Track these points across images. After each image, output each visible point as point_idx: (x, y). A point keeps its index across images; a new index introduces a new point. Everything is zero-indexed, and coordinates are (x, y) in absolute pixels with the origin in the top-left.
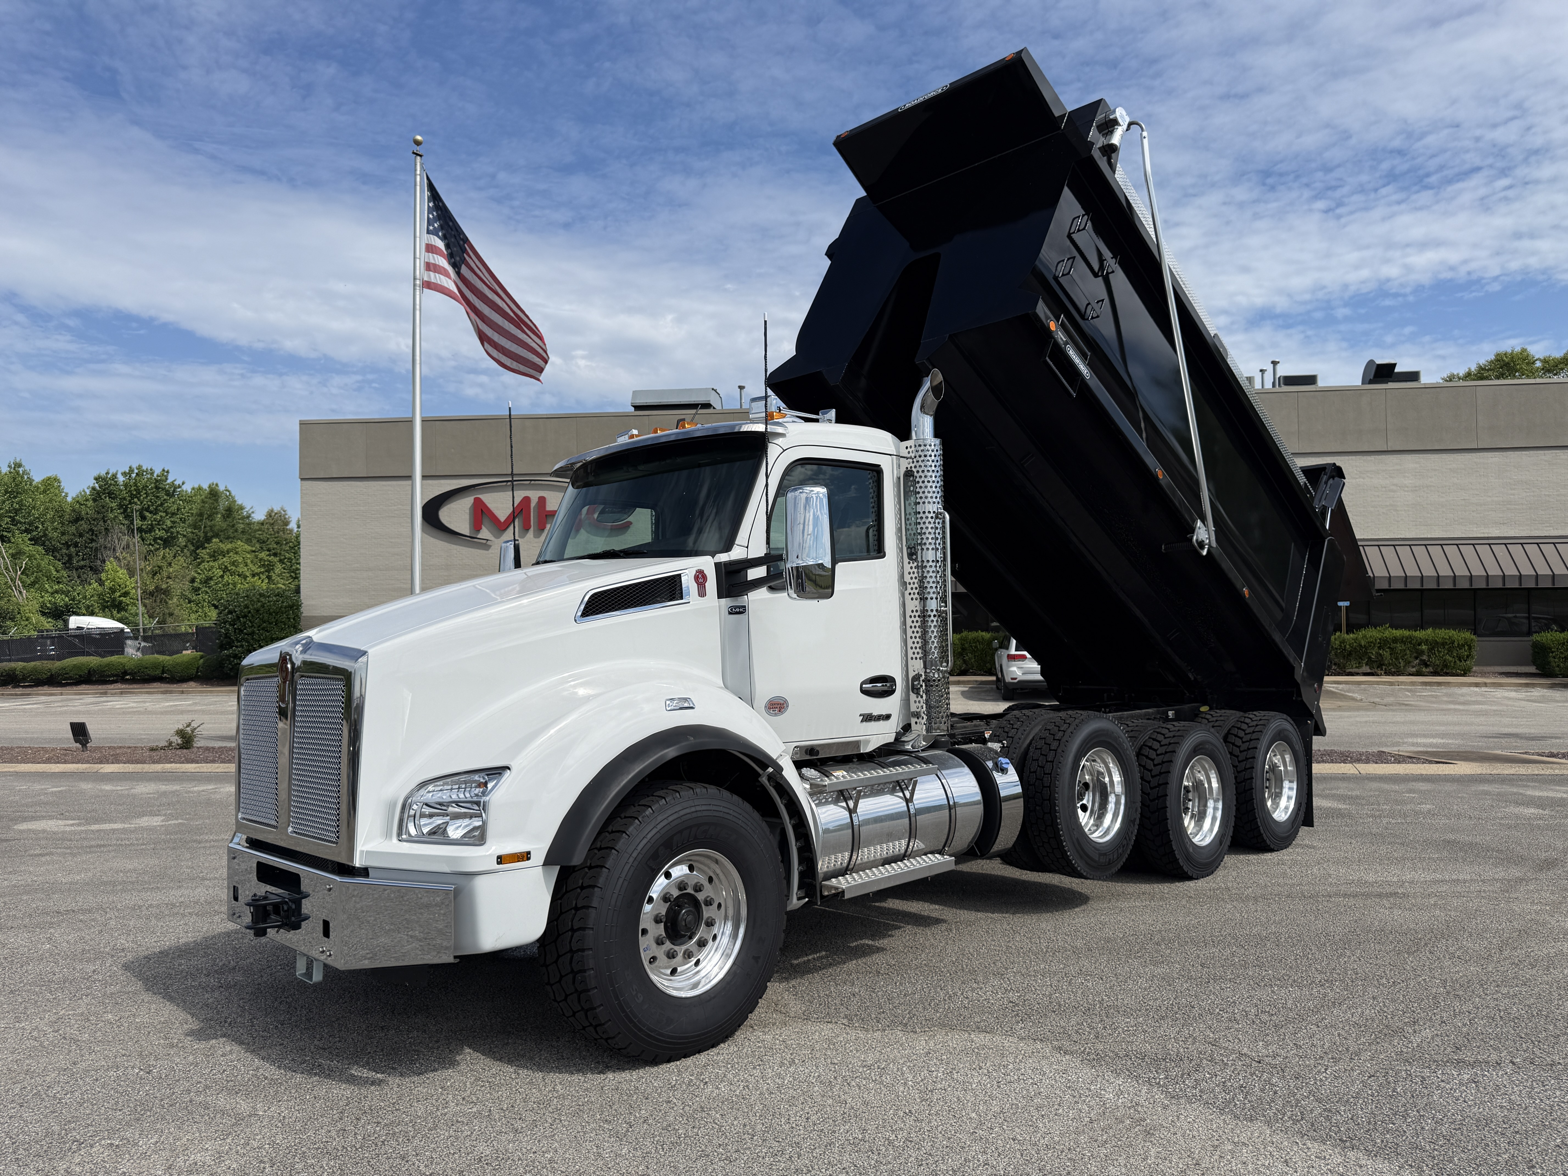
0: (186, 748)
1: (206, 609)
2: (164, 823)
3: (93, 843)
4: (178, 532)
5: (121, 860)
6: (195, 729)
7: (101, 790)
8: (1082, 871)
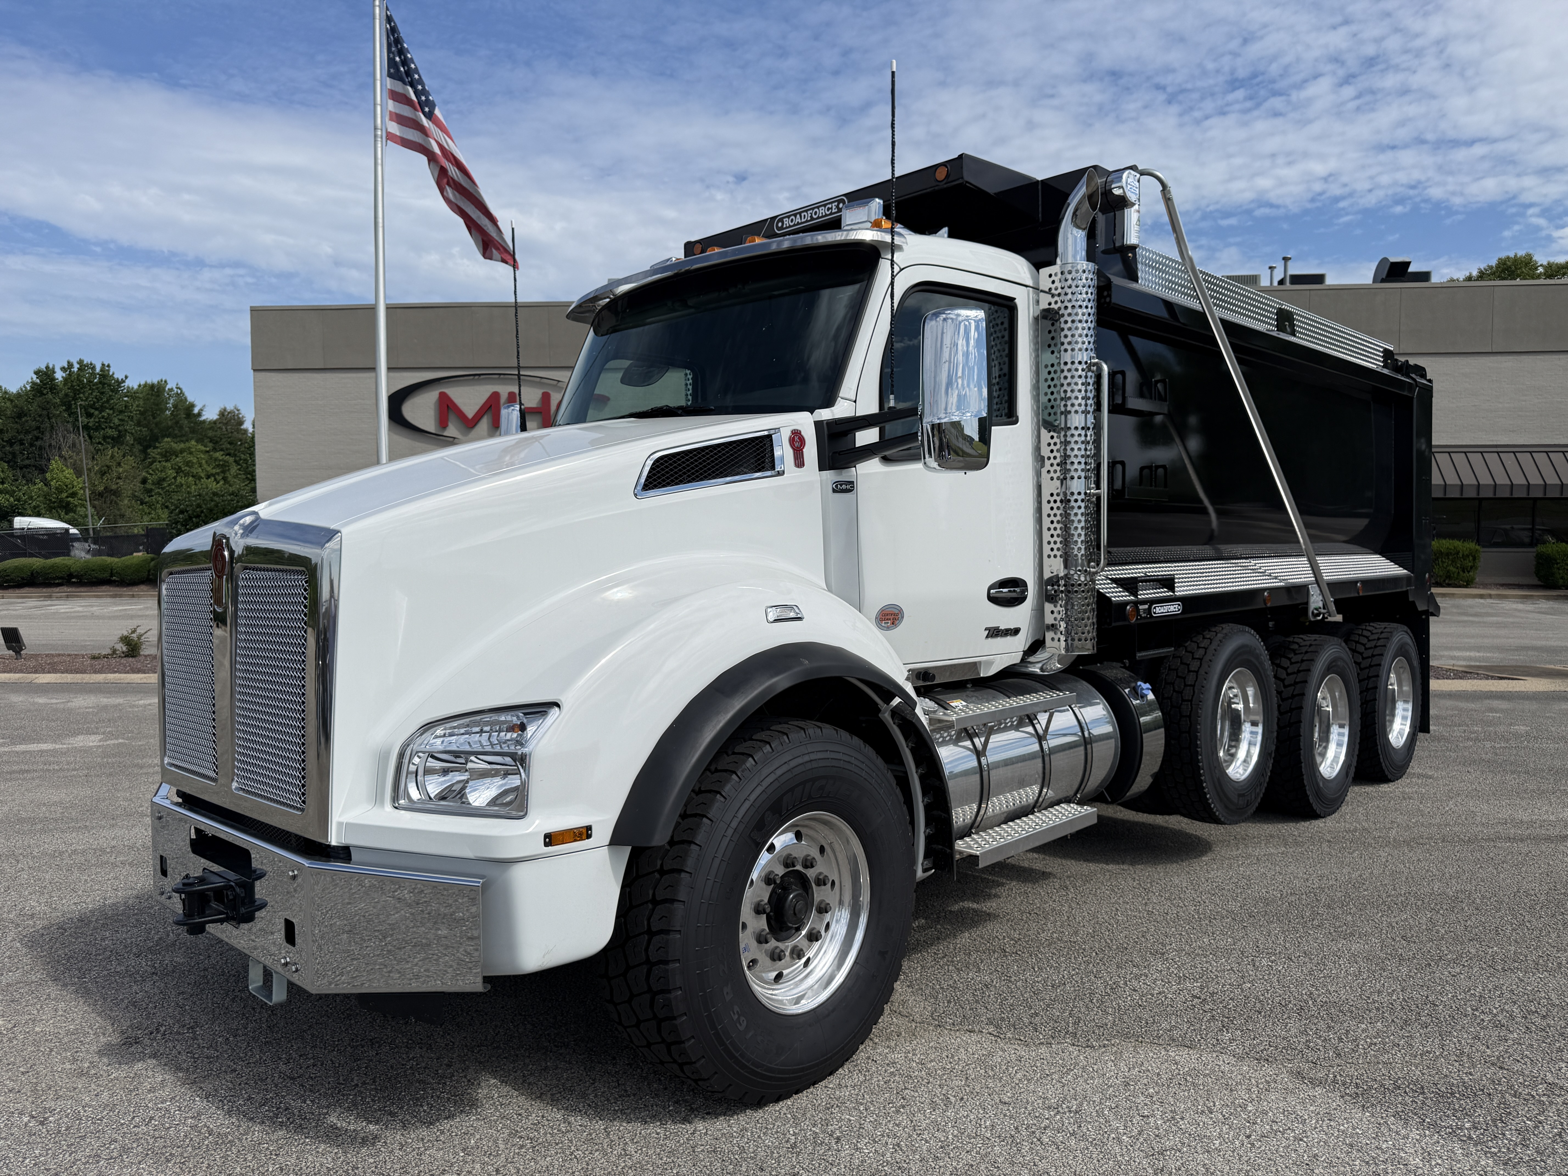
0: (133, 657)
1: (160, 511)
2: (101, 743)
3: (15, 768)
4: (126, 430)
5: (46, 789)
6: (142, 635)
7: (34, 704)
8: (1220, 816)
